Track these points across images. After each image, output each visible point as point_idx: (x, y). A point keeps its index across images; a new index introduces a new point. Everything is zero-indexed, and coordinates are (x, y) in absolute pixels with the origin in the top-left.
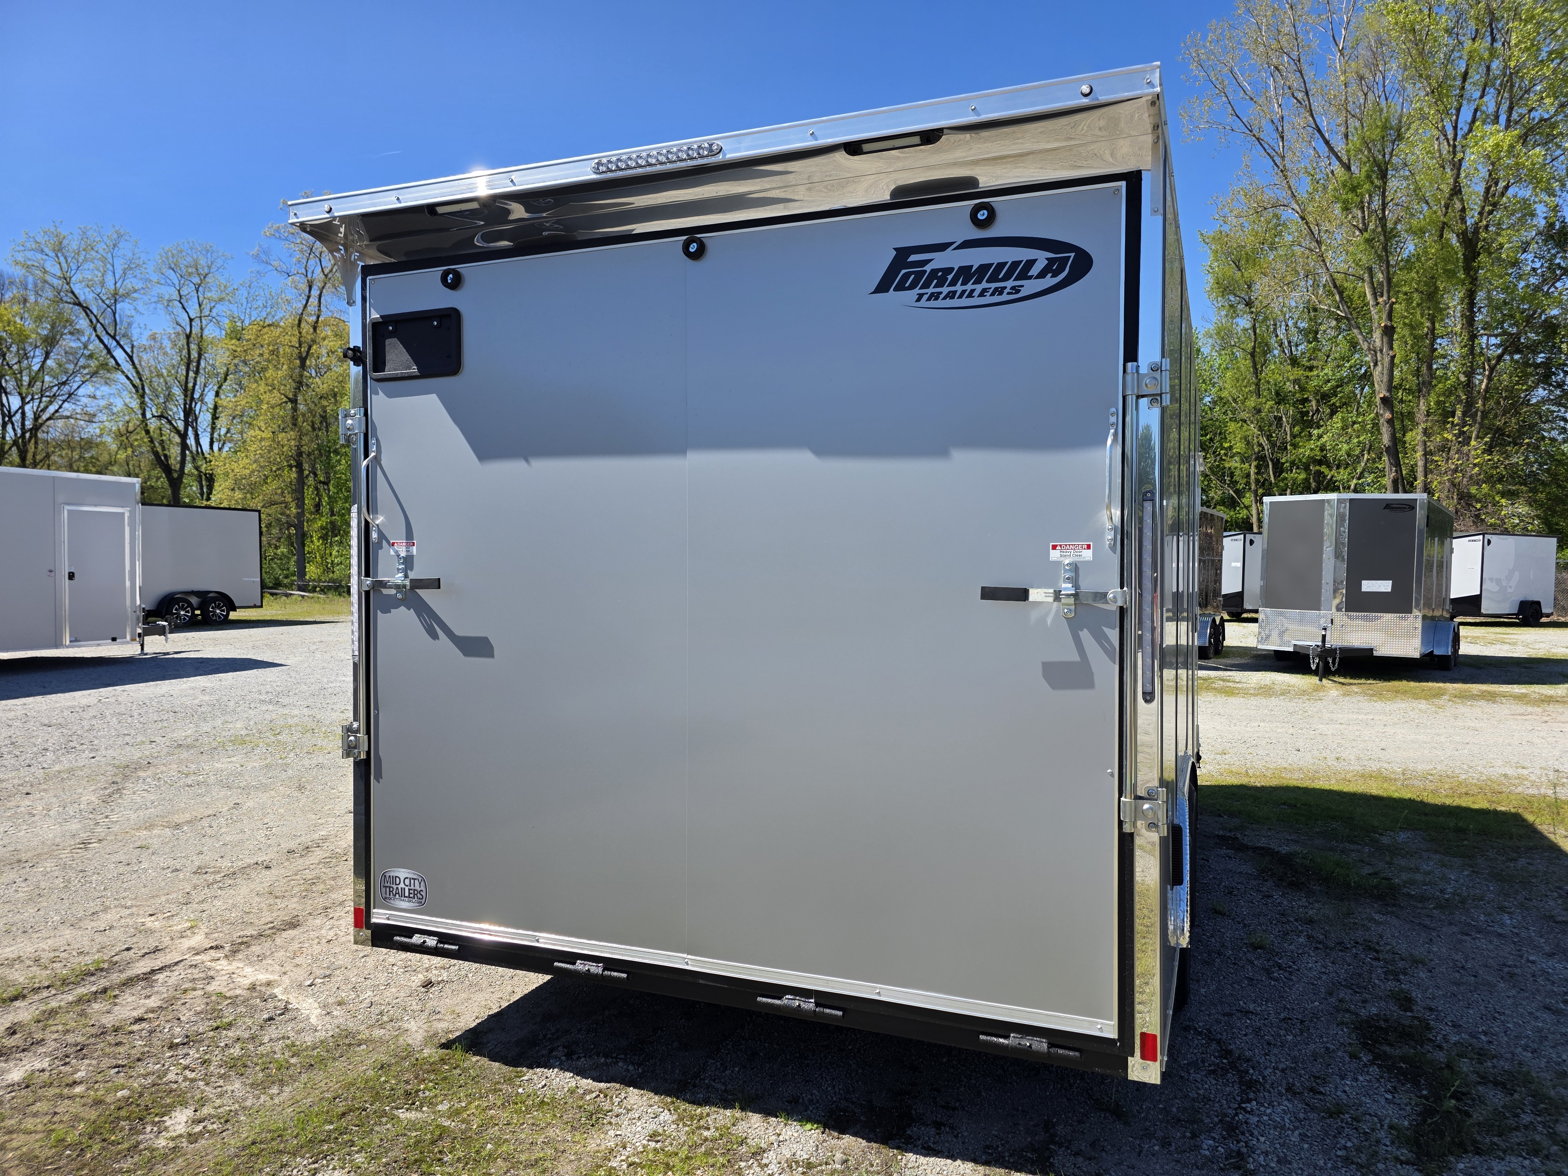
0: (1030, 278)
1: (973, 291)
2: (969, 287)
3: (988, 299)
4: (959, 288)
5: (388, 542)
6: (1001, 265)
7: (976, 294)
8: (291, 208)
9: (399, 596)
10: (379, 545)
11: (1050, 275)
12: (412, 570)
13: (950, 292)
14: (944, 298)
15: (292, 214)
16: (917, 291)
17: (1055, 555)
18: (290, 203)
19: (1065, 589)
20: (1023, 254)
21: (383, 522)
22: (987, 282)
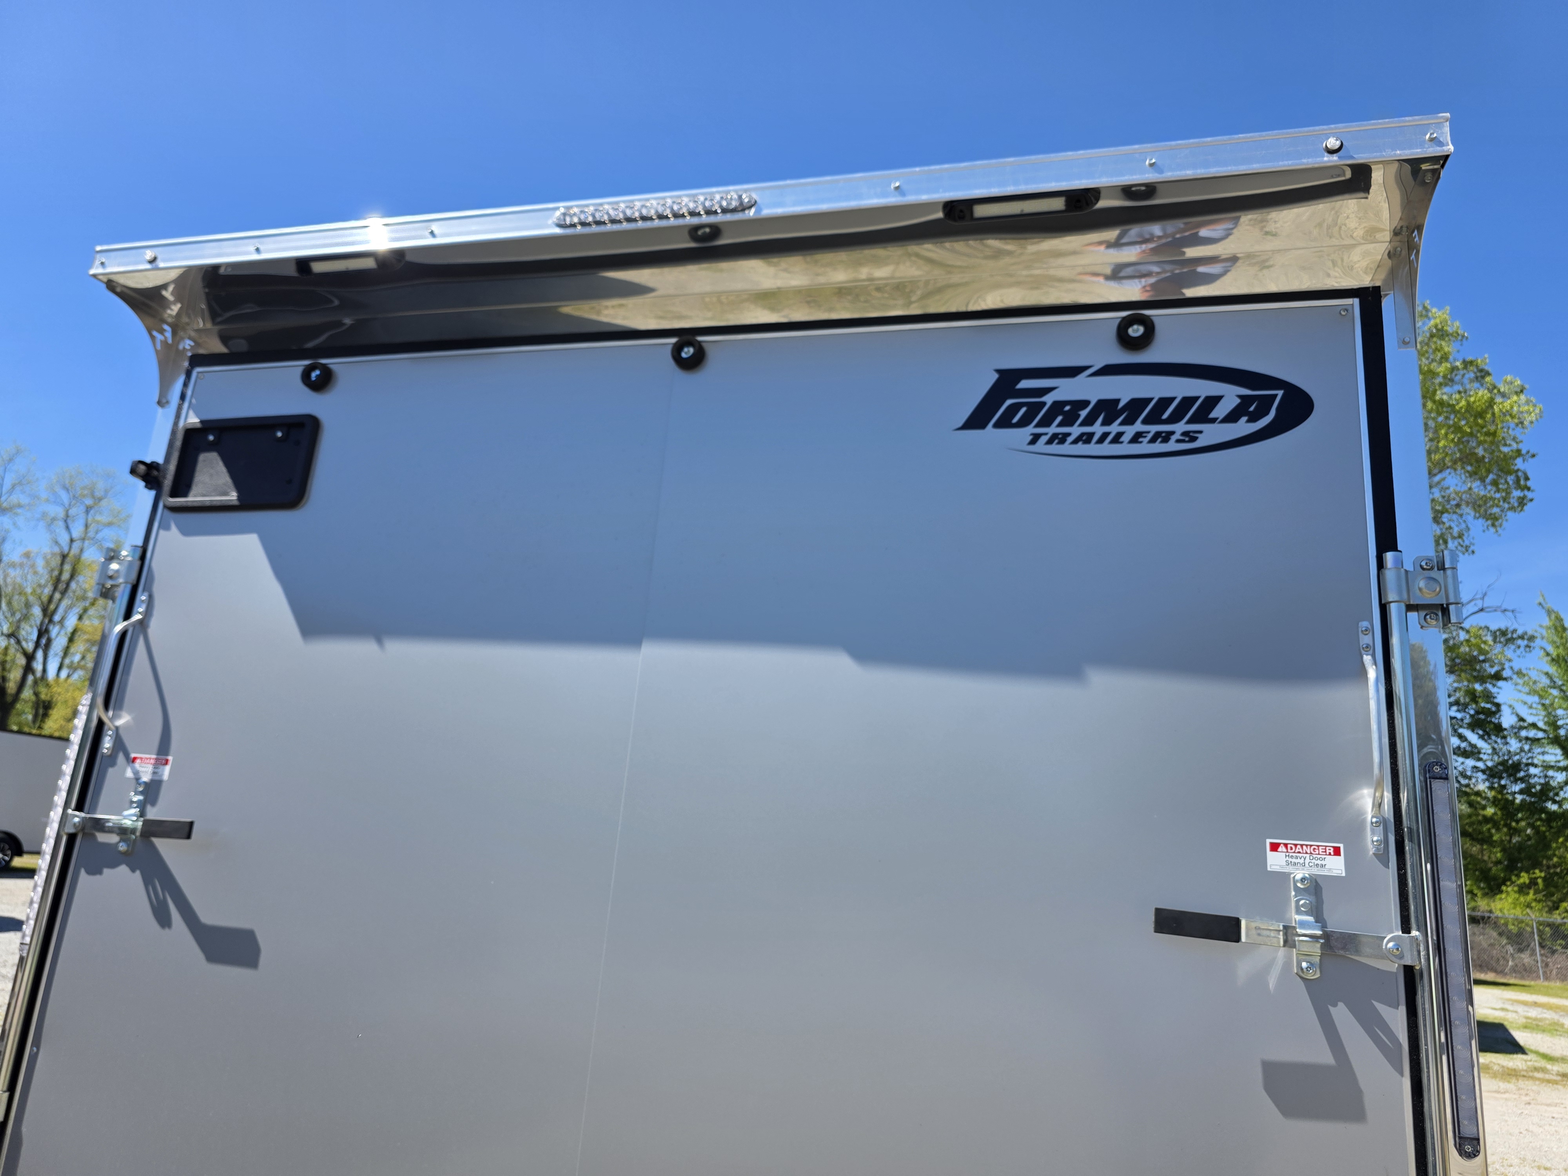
0: (1213, 421)
1: (1120, 435)
2: (1114, 428)
3: (1144, 447)
4: (1098, 429)
5: (127, 755)
6: (1165, 402)
7: (1126, 438)
8: (98, 256)
9: (122, 847)
10: (111, 760)
11: (1245, 419)
12: (153, 804)
13: (1083, 434)
14: (1075, 442)
15: (97, 263)
16: (1031, 429)
17: (1276, 861)
18: (98, 248)
19: (1303, 924)
20: (1202, 388)
21: (127, 726)
22: (1145, 422)
